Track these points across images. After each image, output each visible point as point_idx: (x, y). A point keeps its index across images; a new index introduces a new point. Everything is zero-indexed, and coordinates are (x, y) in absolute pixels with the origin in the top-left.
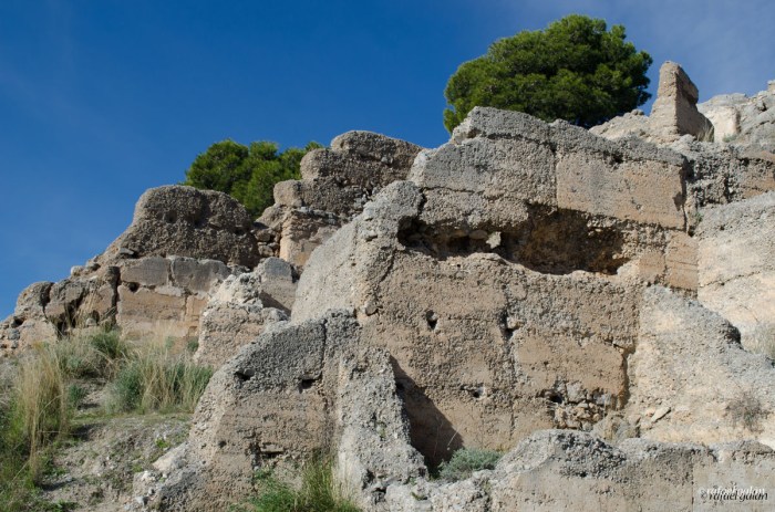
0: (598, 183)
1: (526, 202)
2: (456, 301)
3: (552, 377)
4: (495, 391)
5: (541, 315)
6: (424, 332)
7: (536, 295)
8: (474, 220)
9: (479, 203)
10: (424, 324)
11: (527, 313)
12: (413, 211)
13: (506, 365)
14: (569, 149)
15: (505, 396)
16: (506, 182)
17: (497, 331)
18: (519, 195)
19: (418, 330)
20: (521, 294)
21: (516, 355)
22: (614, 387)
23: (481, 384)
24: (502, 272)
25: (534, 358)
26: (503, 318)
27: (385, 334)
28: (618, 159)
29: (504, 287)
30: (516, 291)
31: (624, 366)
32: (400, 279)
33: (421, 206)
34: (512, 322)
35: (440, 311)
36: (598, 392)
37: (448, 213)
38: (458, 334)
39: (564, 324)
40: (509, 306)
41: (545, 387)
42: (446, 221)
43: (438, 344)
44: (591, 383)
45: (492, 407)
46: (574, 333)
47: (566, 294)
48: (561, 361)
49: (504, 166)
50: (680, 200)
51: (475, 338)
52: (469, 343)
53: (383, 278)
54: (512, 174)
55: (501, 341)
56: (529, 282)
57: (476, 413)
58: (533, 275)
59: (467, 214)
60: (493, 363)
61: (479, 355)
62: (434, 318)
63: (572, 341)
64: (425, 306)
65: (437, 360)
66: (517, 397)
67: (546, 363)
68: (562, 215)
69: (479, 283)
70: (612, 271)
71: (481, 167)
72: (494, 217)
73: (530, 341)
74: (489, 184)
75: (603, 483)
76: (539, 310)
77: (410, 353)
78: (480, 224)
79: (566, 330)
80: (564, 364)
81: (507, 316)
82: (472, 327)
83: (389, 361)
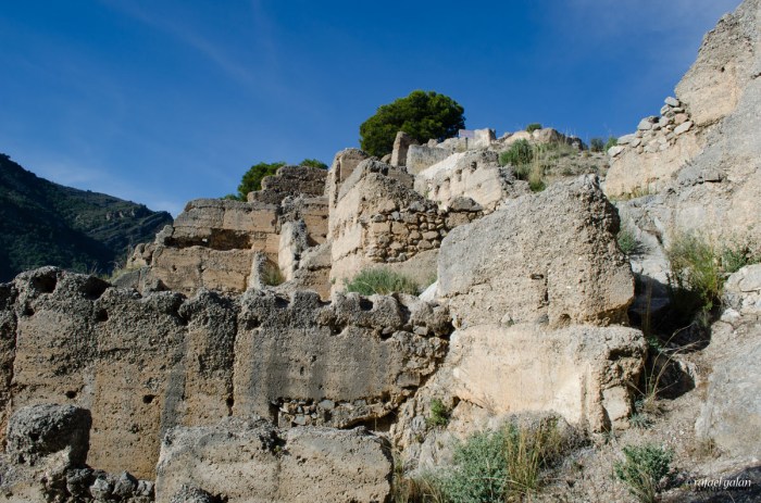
0: (240, 219)
1: (211, 228)
2: (184, 262)
5: (214, 265)
6: (172, 272)
7: (213, 258)
8: (192, 236)
9: (193, 230)
10: (171, 269)
11: (210, 263)
12: (170, 235)
14: (230, 209)
16: (204, 223)
17: (197, 271)
18: (208, 226)
20: (207, 258)
21: (204, 278)
22: (241, 287)
24: (200, 252)
25: (210, 279)
26: (200, 266)
27: (159, 273)
28: (250, 210)
29: (201, 257)
30: (205, 257)
31: (245, 280)
32: (164, 256)
33: (173, 233)
34: (203, 267)
35: (178, 265)
36: (234, 289)
37: (182, 234)
38: (183, 272)
39: (222, 267)
40: (202, 262)
42: (182, 237)
43: (177, 275)
44: (231, 285)
46: (226, 270)
47: (224, 257)
48: (220, 279)
49: (203, 217)
50: (274, 223)
51: (189, 273)
52: (187, 275)
54: (206, 219)
55: (198, 274)
56: (211, 254)
58: (215, 251)
59: (189, 234)
62: (176, 267)
63: (225, 273)
64: (173, 264)
67: (214, 280)
68: (224, 231)
69: (192, 256)
70: (250, 248)
71: (194, 219)
73: (209, 273)
74: (197, 224)
76: (213, 263)
79: (223, 269)
81: (202, 265)
82: (188, 270)
83: (160, 282)
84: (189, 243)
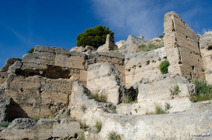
0: (65, 60)
1: (47, 65)
2: (28, 86)
3: (51, 101)
4: (36, 104)
5: (49, 88)
6: (20, 93)
7: (48, 84)
8: (34, 69)
9: (35, 65)
10: (20, 91)
12: (19, 67)
13: (39, 99)
14: (58, 54)
15: (39, 105)
16: (42, 61)
17: (38, 92)
18: (45, 63)
19: (19, 92)
20: (44, 84)
21: (42, 97)
22: (65, 102)
23: (33, 103)
24: (40, 79)
25: (46, 97)
26: (40, 89)
27: (11, 94)
28: (70, 55)
29: (40, 83)
30: (43, 83)
31: (68, 98)
32: (15, 82)
33: (21, 66)
34: (42, 90)
35: (24, 88)
36: (61, 103)
37: (28, 67)
38: (28, 93)
39: (54, 90)
40: (41, 86)
41: (49, 103)
42: (27, 69)
43: (23, 95)
44: (60, 101)
45: (35, 108)
46: (57, 91)
47: (55, 83)
48: (53, 97)
49: (42, 57)
50: (84, 64)
51: (32, 93)
52: (31, 94)
53: (11, 82)
54: (44, 59)
55: (39, 94)
56: (46, 81)
57: (31, 109)
58: (49, 79)
59: (32, 68)
60: (36, 98)
61: (33, 97)
62: (23, 89)
63: (56, 93)
64: (21, 87)
65: (23, 98)
66: (42, 105)
67: (49, 98)
68: (55, 67)
69: (34, 82)
70: (69, 78)
71: (37, 58)
72: (39, 68)
73: (46, 94)
74: (38, 61)
75: (28, 130)
76: (48, 87)
77: (16, 97)
78: (35, 70)
79: (55, 91)
80: (54, 98)
81: (41, 88)
82: (32, 91)
83: (11, 99)
84: (32, 73)
